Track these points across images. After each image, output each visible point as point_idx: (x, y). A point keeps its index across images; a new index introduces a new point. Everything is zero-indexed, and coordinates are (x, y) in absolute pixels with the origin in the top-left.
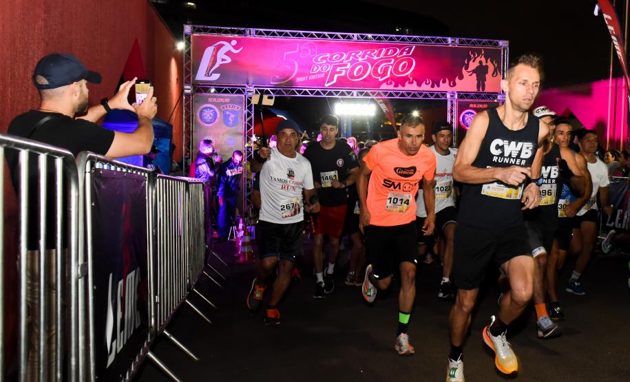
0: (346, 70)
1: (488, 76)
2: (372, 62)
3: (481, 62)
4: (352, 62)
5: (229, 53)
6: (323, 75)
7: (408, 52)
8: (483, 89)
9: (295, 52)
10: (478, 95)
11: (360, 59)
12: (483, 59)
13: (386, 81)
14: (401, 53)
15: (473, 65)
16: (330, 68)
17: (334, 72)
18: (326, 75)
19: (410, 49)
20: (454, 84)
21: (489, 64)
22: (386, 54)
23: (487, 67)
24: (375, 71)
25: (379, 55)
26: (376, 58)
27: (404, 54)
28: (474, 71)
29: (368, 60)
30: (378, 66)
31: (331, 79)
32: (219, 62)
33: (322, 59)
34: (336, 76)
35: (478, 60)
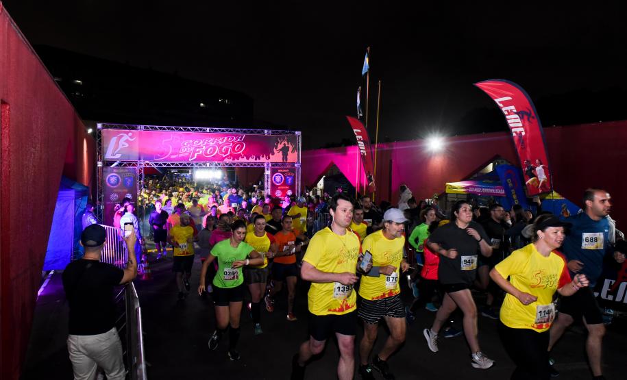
0: (203, 150)
1: (289, 153)
2: (219, 145)
3: (285, 144)
4: (206, 145)
5: (127, 141)
6: (187, 154)
7: (241, 139)
8: (286, 160)
9: (169, 140)
10: (283, 164)
11: (211, 144)
12: (286, 143)
13: (227, 156)
14: (237, 139)
15: (280, 146)
16: (192, 149)
17: (195, 152)
18: (190, 154)
19: (242, 137)
20: (269, 158)
21: (290, 145)
22: (227, 140)
23: (288, 147)
24: (220, 151)
25: (222, 141)
26: (221, 143)
27: (238, 140)
28: (280, 150)
29: (216, 144)
30: (222, 148)
31: (193, 156)
32: (120, 147)
33: (187, 144)
34: (196, 155)
35: (283, 143)
